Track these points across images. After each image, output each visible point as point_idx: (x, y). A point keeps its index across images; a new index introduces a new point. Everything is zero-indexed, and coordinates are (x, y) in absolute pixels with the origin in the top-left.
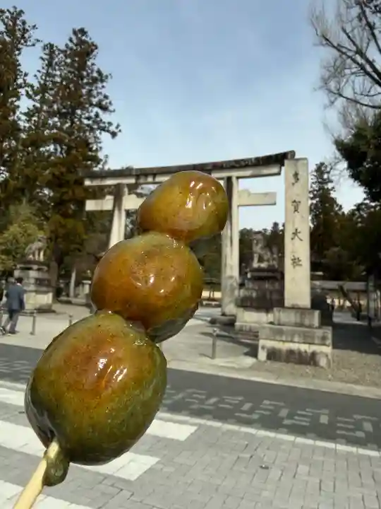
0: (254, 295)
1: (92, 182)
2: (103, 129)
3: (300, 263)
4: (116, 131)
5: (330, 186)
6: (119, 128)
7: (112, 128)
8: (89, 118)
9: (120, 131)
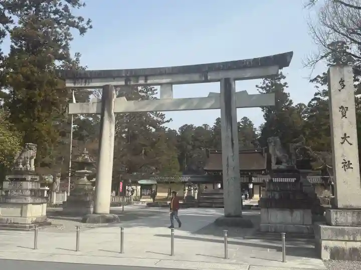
0: (277, 196)
1: (75, 83)
2: (73, 25)
3: (351, 166)
4: (86, 26)
5: (282, 81)
6: (90, 24)
7: (83, 24)
8: (56, 12)
9: (91, 27)
